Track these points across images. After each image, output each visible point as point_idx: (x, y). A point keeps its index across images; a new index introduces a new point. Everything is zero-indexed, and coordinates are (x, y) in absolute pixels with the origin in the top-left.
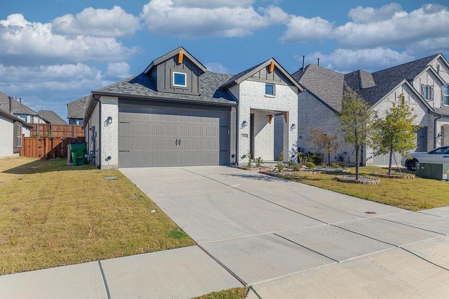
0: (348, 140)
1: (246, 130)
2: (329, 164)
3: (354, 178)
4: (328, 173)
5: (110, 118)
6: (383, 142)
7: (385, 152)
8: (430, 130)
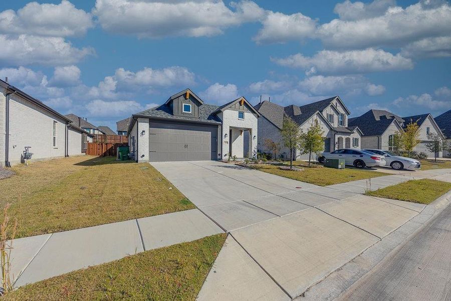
0: (286, 145)
1: (227, 139)
2: (275, 160)
3: (289, 168)
4: (274, 164)
5: (143, 131)
6: (306, 147)
7: (307, 153)
8: (332, 140)
